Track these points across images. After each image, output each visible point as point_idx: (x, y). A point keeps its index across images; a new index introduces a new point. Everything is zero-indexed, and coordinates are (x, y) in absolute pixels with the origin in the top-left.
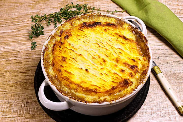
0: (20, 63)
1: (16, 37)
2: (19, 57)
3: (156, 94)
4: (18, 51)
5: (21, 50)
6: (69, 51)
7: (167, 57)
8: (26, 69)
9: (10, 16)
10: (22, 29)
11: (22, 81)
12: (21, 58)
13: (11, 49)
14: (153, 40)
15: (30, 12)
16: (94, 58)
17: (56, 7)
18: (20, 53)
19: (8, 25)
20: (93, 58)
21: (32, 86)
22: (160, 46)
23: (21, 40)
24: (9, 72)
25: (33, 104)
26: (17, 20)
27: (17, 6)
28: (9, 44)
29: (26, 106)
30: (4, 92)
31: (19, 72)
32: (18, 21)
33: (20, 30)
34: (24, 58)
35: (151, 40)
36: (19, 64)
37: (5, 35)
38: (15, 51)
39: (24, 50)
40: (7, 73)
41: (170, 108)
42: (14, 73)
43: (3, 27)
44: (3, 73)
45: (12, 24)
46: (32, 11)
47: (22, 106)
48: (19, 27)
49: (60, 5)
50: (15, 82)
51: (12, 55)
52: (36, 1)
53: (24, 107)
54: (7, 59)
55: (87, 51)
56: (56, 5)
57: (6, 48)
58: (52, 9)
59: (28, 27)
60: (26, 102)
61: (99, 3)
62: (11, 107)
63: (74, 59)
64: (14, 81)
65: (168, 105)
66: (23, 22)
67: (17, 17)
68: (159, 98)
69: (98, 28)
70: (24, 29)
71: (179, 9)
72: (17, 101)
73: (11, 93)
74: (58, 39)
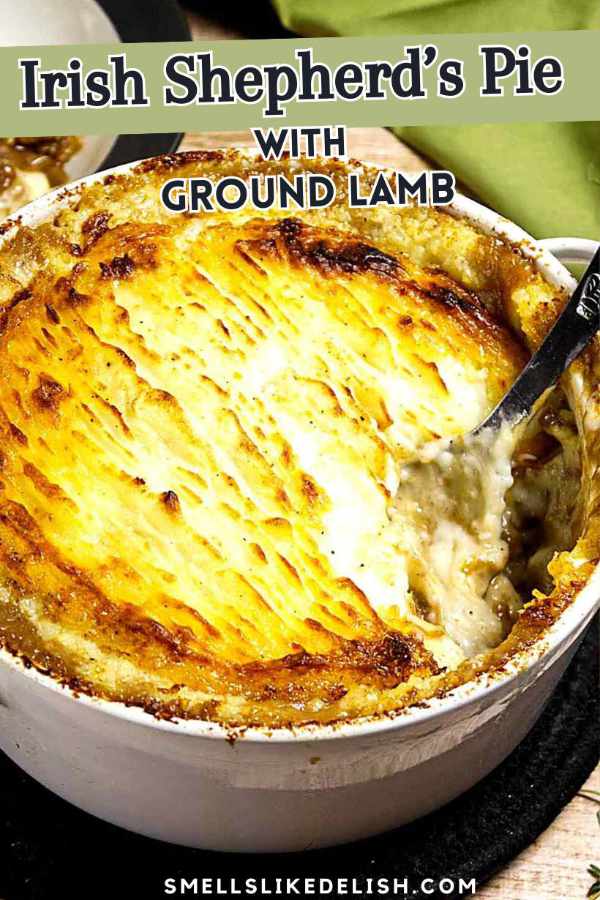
6: (100, 356)
16: (248, 447)
20: (242, 445)
55: (220, 390)
63: (114, 408)
69: (363, 291)
74: (61, 264)
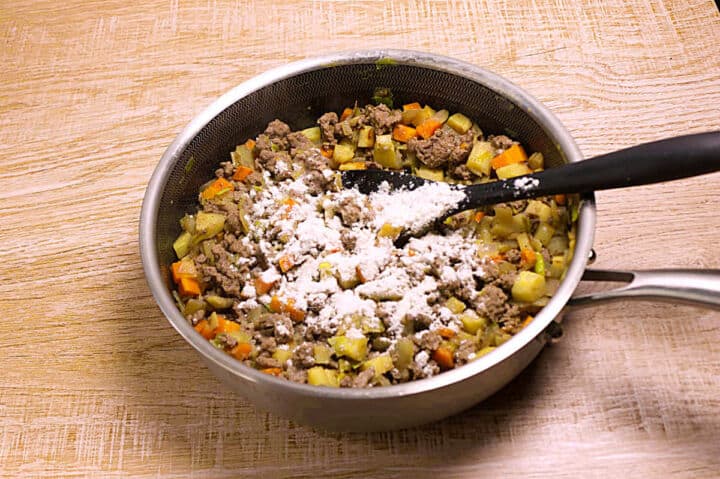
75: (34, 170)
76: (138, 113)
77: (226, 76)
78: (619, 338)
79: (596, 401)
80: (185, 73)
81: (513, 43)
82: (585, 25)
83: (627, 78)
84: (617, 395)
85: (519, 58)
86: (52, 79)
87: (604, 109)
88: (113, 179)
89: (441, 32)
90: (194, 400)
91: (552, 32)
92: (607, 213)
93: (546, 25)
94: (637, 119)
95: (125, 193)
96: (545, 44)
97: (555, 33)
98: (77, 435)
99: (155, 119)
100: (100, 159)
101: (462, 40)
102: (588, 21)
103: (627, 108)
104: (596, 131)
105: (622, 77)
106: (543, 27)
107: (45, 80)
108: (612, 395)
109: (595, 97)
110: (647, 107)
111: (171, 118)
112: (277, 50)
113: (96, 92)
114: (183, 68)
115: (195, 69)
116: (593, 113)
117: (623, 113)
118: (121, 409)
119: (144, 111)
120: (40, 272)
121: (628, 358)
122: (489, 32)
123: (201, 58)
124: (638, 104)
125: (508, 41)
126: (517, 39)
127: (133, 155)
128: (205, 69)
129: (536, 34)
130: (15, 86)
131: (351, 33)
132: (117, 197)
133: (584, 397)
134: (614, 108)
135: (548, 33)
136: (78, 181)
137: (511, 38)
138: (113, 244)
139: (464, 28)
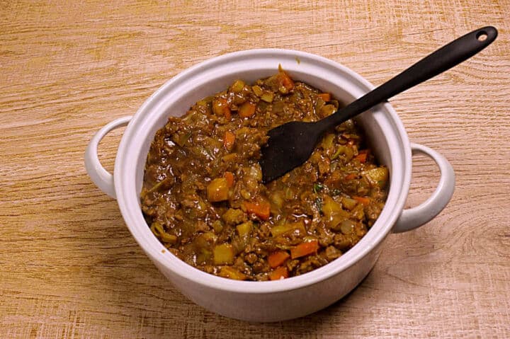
0: (61, 211)
1: (53, 137)
2: (59, 193)
3: (443, 290)
4: (57, 176)
5: (64, 173)
7: (474, 182)
8: (76, 228)
9: (36, 82)
10: (67, 114)
11: (67, 262)
12: (63, 197)
13: (38, 172)
14: (431, 134)
15: (91, 66)
17: (161, 51)
18: (61, 184)
19: (31, 106)
21: (92, 277)
22: (454, 151)
23: (64, 146)
24: (30, 238)
25: (95, 327)
26: (54, 92)
27: (55, 53)
28: (32, 158)
29: (76, 334)
30: (18, 293)
31: (58, 236)
32: (58, 94)
33: (62, 118)
34: (71, 196)
35: (428, 134)
36: (59, 214)
37: (21, 133)
38: (49, 179)
39: (71, 174)
40: (26, 240)
41: (485, 332)
42: (45, 239)
43: (17, 113)
44: (16, 241)
45: (42, 103)
46: (95, 65)
47: (64, 332)
48: (60, 110)
49: (173, 45)
50: (48, 264)
51: (40, 189)
52: (107, 37)
53: (70, 336)
54: (27, 200)
56: (161, 46)
57: (25, 169)
58: (149, 58)
59: (84, 110)
60: (75, 320)
61: (280, 35)
62: (35, 335)
64: (44, 262)
65: (480, 321)
66: (72, 95)
67: (55, 82)
68: (453, 301)
70: (73, 115)
71: (506, 42)
72: (51, 317)
73: (35, 297)
75: (18, 108)
76: (101, 66)
77: (172, 38)
78: (470, 281)
79: (448, 334)
80: (139, 34)
81: (400, 23)
82: (459, 11)
83: (490, 58)
84: (465, 329)
85: (404, 36)
86: (36, 33)
87: (470, 83)
88: (79, 120)
89: (343, 10)
90: (129, 310)
91: (431, 15)
92: (467, 173)
93: (428, 9)
94: (495, 94)
95: (86, 132)
96: (426, 26)
97: (434, 16)
98: (38, 332)
99: (114, 71)
100: (69, 102)
101: (359, 18)
102: (461, 8)
103: (488, 84)
104: (462, 102)
105: (486, 57)
106: (425, 10)
107: (31, 33)
108: (461, 330)
109: (463, 72)
110: (504, 84)
111: (127, 71)
112: (212, 19)
113: (70, 45)
114: (138, 29)
115: (147, 31)
116: (460, 87)
117: (485, 88)
118: (73, 313)
119: (105, 64)
120: (16, 193)
121: (476, 298)
122: (381, 12)
123: (153, 22)
124: (498, 81)
125: (396, 21)
126: (404, 19)
127: (95, 100)
128: (156, 31)
129: (418, 16)
130: (7, 37)
131: (271, 7)
132: (80, 135)
133: (439, 330)
134: (478, 83)
135: (429, 16)
136: (51, 120)
137: (399, 18)
138: (74, 174)
139: (362, 7)
